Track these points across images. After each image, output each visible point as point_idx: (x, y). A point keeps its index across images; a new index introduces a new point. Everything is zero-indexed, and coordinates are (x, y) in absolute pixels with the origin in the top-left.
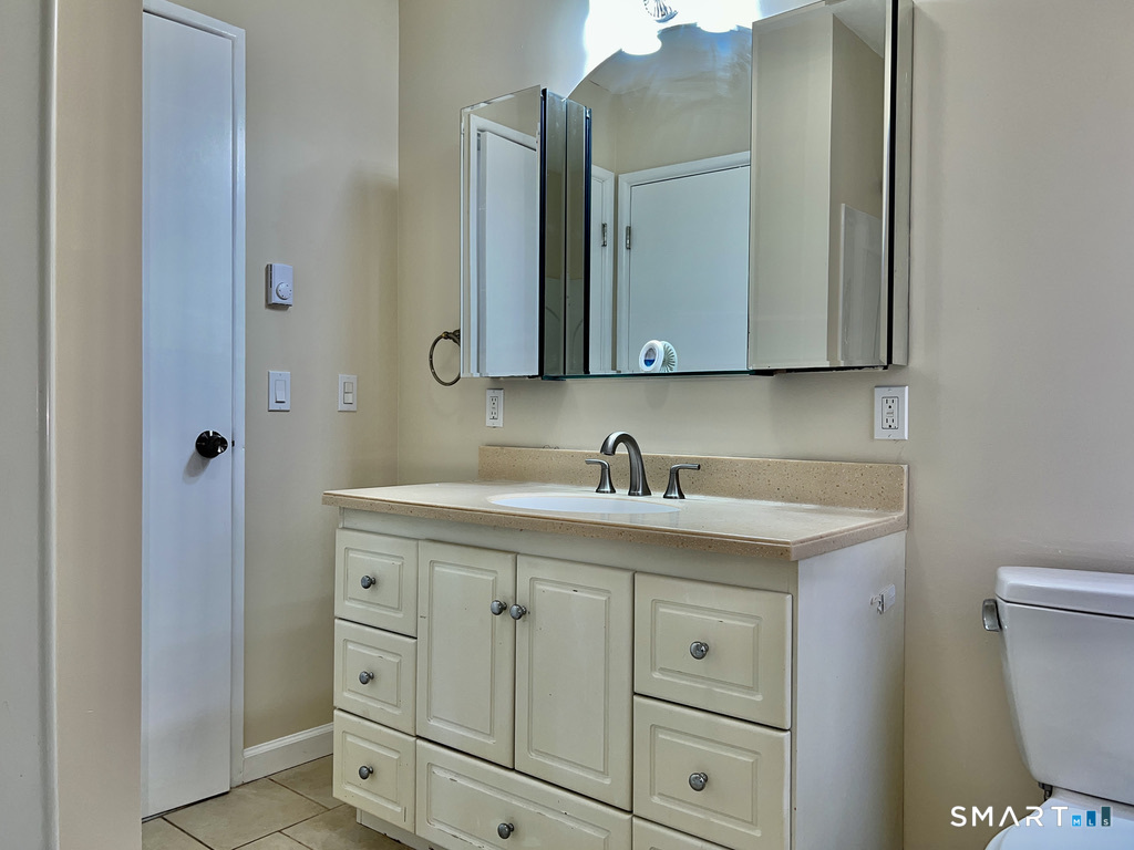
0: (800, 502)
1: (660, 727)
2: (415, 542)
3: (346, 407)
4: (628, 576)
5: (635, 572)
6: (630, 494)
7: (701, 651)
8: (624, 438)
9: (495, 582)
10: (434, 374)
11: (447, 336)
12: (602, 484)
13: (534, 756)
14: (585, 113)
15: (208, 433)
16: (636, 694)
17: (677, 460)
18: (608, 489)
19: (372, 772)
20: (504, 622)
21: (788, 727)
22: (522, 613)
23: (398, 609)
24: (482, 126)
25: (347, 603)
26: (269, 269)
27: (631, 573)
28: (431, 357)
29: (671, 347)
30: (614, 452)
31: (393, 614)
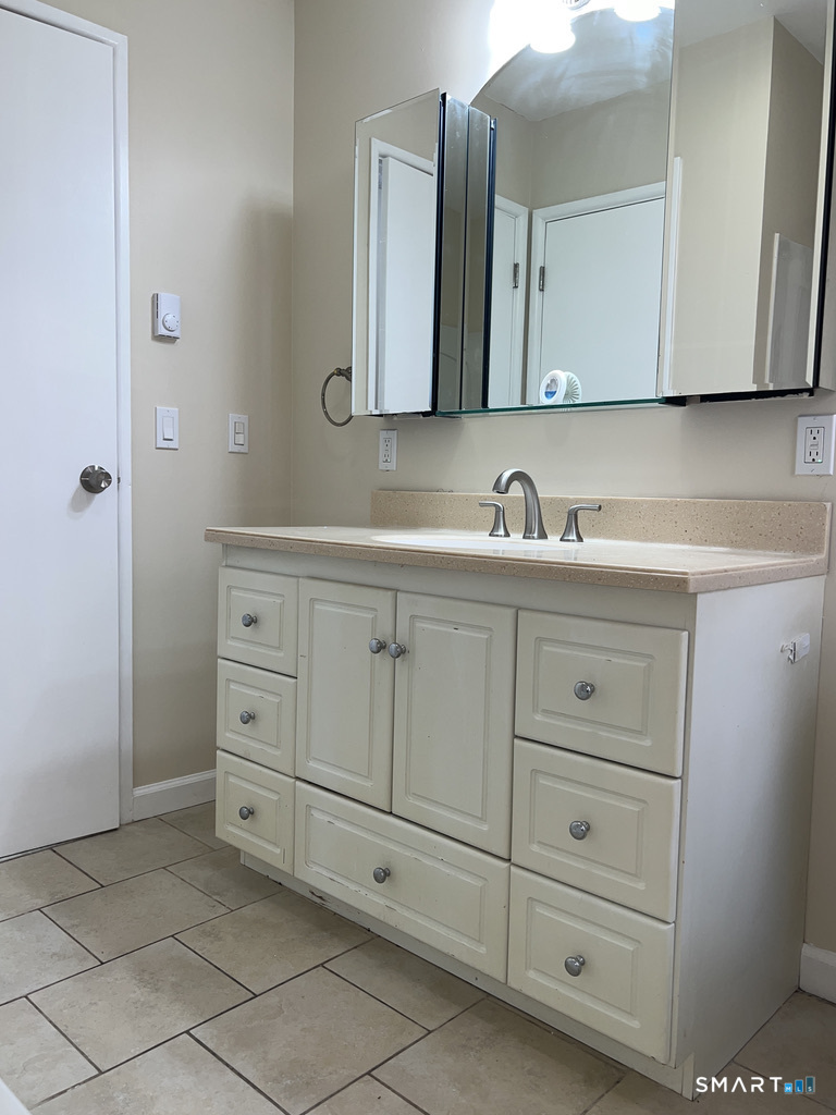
0: (709, 545)
1: (541, 772)
2: (295, 580)
3: (237, 449)
4: (510, 612)
5: (518, 609)
6: (524, 537)
7: (585, 692)
8: (519, 476)
9: (374, 620)
10: (326, 413)
11: (340, 372)
12: (495, 527)
13: (411, 800)
14: (489, 122)
15: (94, 467)
16: (516, 737)
17: (577, 501)
18: (502, 532)
19: (252, 813)
20: (383, 662)
21: (679, 774)
22: (401, 652)
23: (278, 648)
24: (384, 152)
25: (229, 642)
26: (155, 298)
27: (514, 610)
28: (323, 395)
29: (576, 378)
30: (507, 490)
31: (274, 654)
